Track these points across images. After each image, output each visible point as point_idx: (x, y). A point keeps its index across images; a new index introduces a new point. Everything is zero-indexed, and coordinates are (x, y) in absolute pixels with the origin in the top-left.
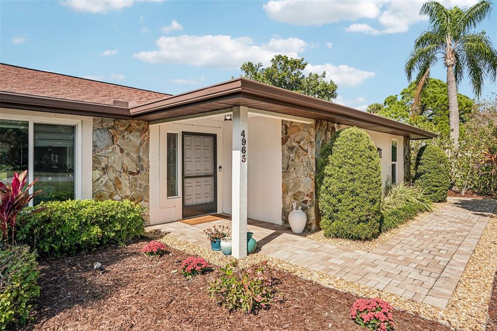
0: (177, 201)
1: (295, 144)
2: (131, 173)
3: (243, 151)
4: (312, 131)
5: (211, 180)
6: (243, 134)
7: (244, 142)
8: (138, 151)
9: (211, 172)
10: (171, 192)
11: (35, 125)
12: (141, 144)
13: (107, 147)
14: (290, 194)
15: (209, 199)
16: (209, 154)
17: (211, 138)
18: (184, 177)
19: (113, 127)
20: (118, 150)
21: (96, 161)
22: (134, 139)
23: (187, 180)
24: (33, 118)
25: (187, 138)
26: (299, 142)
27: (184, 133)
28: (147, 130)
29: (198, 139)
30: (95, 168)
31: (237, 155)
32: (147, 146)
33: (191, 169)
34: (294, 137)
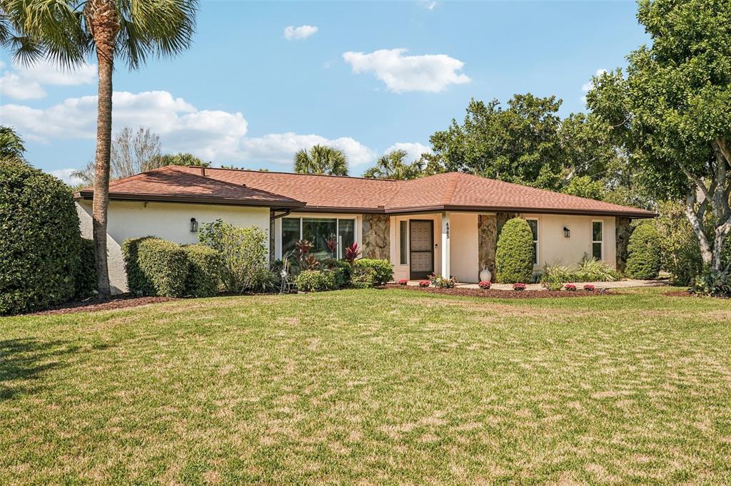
0: (407, 267)
1: (486, 228)
2: (381, 247)
3: (448, 233)
4: (495, 219)
5: (429, 254)
6: (447, 224)
7: (448, 228)
8: (384, 233)
9: (429, 248)
10: (403, 262)
11: (339, 220)
12: (385, 229)
13: (369, 231)
14: (483, 261)
15: (428, 269)
16: (428, 235)
17: (429, 224)
18: (411, 251)
19: (371, 219)
20: (374, 233)
21: (364, 239)
22: (382, 225)
23: (413, 254)
24: (339, 217)
25: (412, 224)
26: (488, 227)
27: (411, 220)
28: (389, 220)
29: (420, 224)
30: (363, 243)
31: (444, 236)
32: (389, 229)
33: (416, 246)
34: (486, 223)
